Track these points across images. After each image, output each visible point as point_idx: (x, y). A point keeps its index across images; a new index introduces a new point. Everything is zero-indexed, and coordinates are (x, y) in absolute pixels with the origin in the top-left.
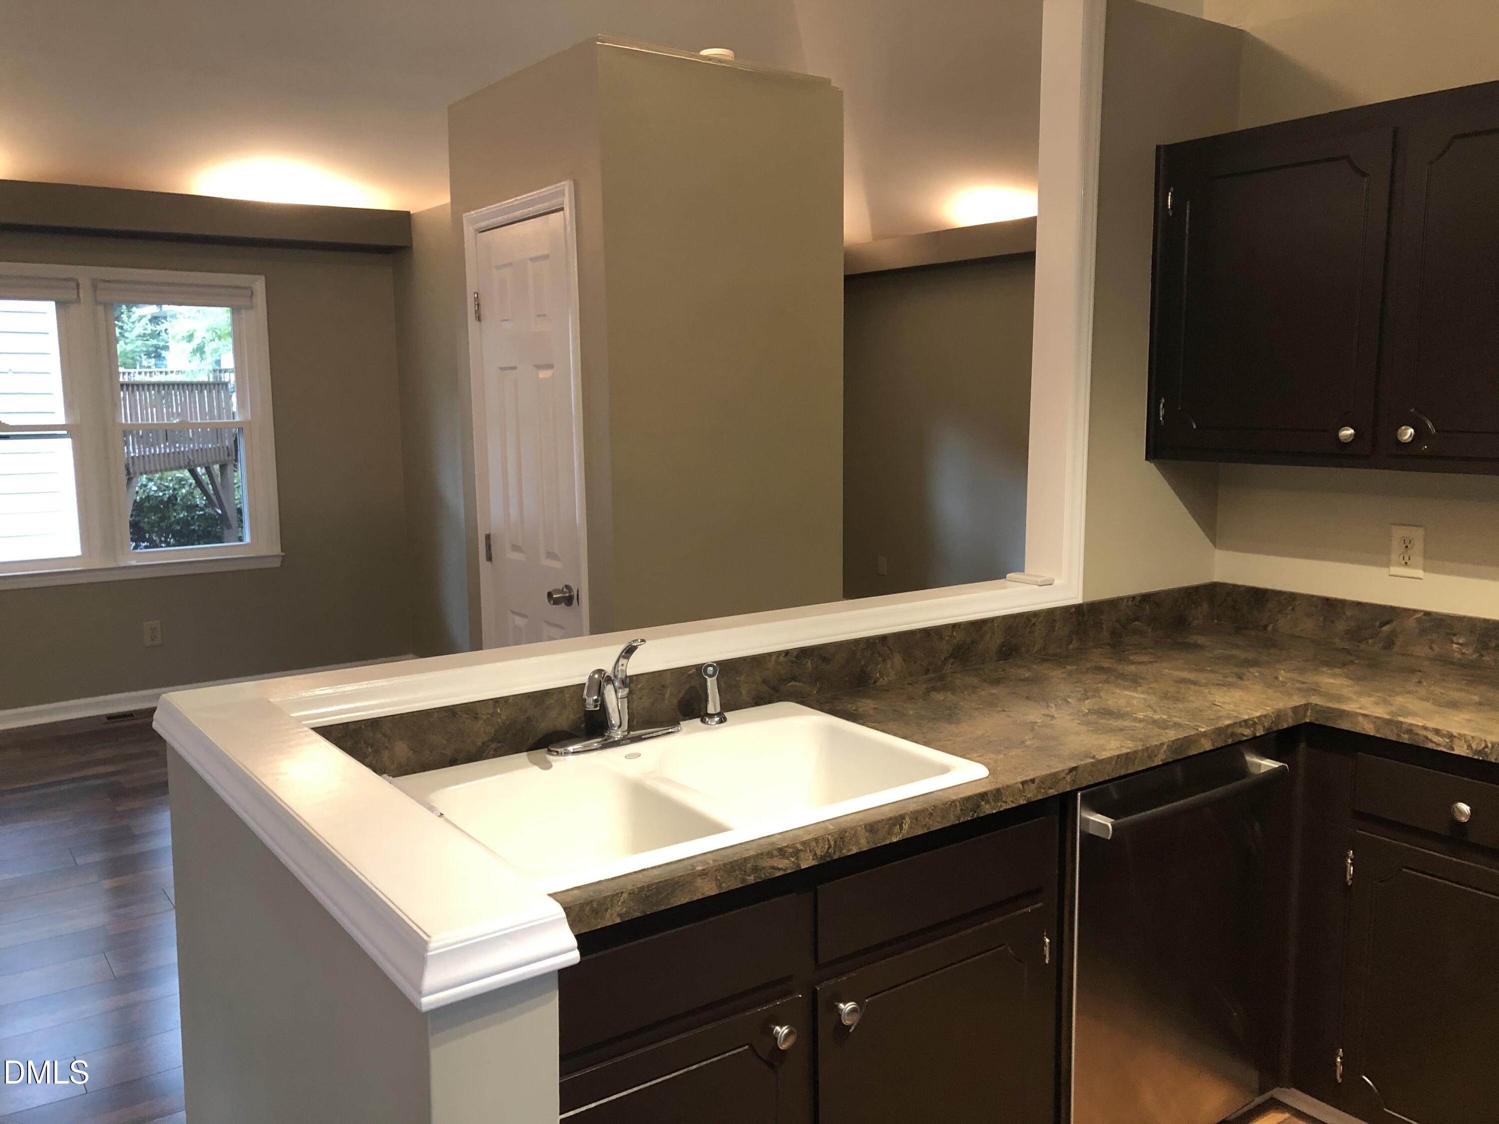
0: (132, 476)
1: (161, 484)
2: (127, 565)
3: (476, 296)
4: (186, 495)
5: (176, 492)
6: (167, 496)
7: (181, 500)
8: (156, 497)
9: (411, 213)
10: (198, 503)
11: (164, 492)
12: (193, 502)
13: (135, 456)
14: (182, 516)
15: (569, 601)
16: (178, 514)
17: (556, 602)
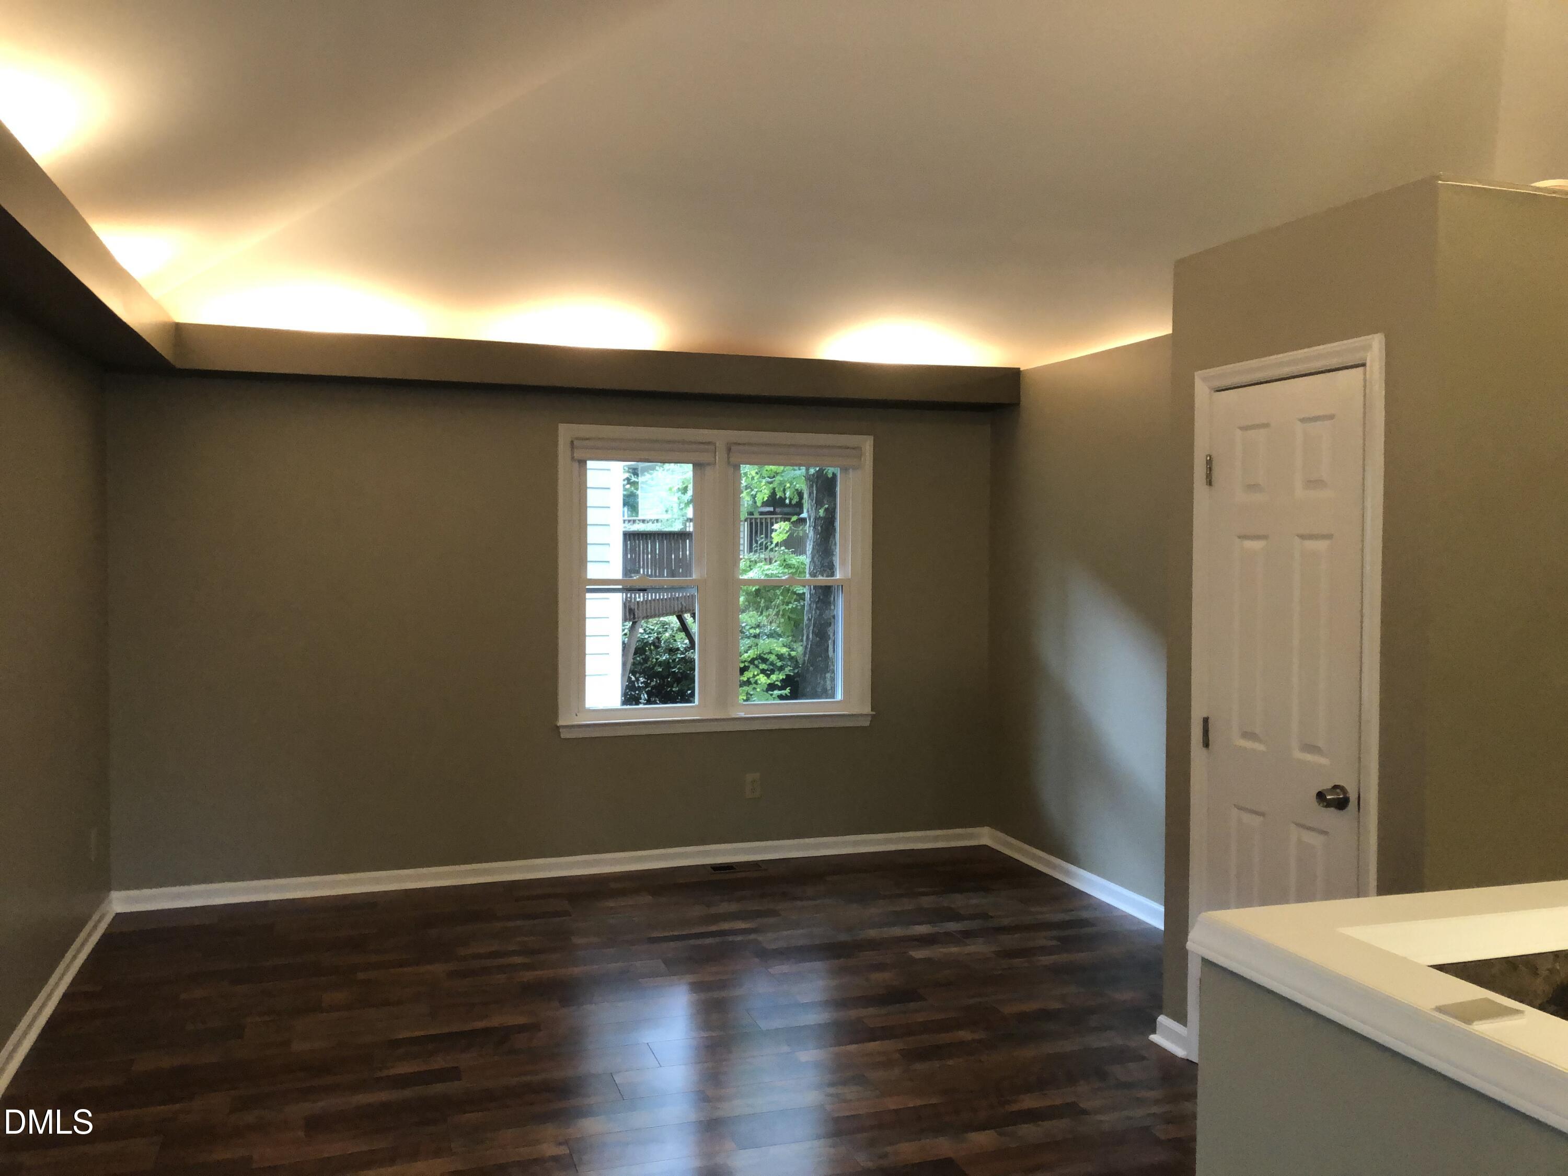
0: (636, 620)
1: (647, 627)
2: (737, 716)
3: (1208, 458)
4: (669, 639)
5: (660, 635)
6: (652, 638)
7: (664, 642)
8: (642, 638)
9: (1021, 369)
10: (679, 646)
11: (650, 635)
12: (674, 645)
13: (640, 601)
14: (664, 658)
15: (1341, 804)
16: (661, 656)
17: (1329, 804)
